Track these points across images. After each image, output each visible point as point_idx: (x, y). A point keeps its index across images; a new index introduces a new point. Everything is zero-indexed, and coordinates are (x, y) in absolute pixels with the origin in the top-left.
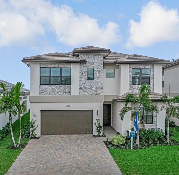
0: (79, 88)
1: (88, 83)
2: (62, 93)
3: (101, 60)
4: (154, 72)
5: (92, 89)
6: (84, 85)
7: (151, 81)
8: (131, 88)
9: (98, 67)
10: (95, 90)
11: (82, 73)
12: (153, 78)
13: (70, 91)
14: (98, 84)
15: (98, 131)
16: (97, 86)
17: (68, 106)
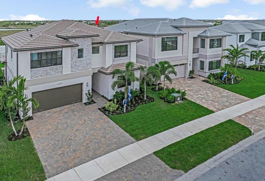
0: (70, 66)
1: (78, 61)
2: (54, 74)
3: (90, 41)
4: (130, 47)
5: (82, 65)
6: (75, 64)
7: (129, 53)
8: (114, 61)
9: (87, 47)
10: (85, 66)
11: (72, 54)
12: (130, 51)
13: (61, 70)
14: (87, 61)
15: (88, 99)
16: (86, 63)
17: (61, 84)
